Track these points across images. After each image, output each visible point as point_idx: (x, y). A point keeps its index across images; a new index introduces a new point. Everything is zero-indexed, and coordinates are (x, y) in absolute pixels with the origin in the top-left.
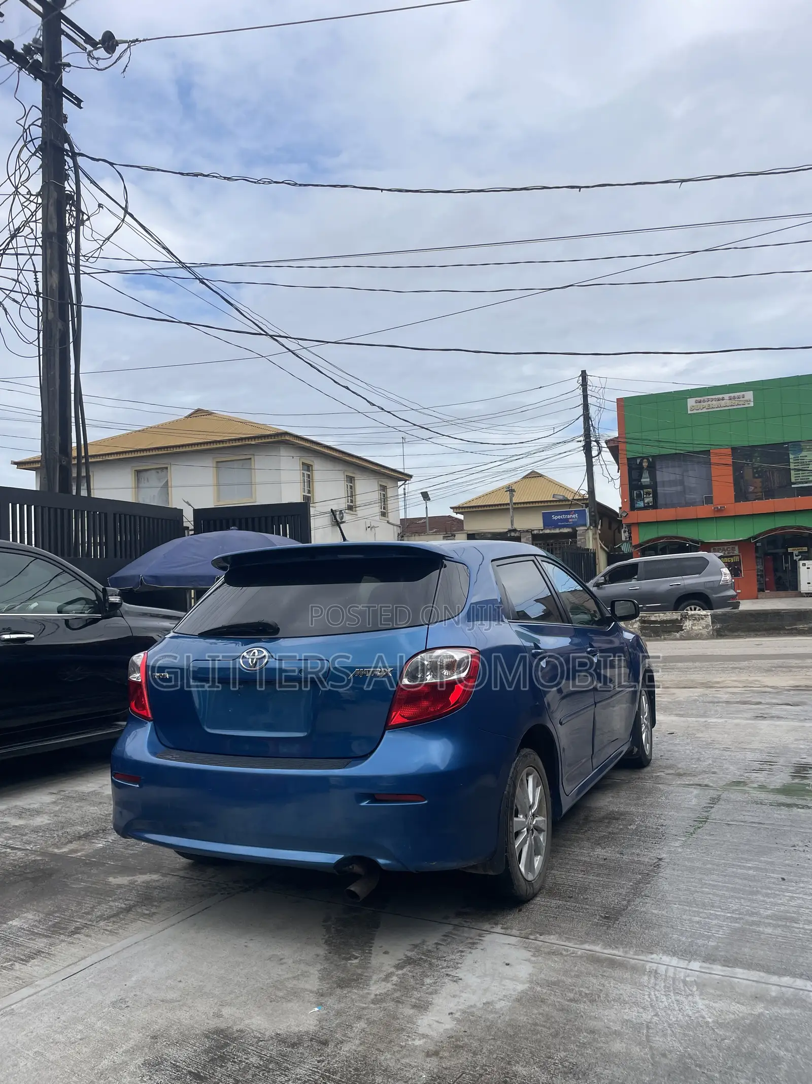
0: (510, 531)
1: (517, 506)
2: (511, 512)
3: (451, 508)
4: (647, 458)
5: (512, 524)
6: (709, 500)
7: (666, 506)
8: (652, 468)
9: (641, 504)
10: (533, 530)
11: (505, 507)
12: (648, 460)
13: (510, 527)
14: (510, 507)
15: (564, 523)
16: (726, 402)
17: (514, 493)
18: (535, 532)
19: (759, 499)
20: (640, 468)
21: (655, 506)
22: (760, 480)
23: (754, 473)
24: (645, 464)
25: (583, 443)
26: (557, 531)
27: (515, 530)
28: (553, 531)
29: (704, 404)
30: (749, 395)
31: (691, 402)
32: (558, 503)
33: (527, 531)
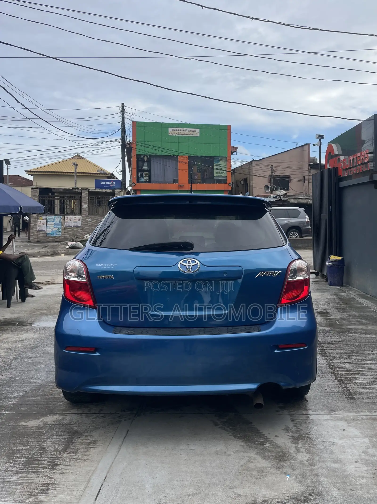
0: (74, 188)
1: (79, 174)
2: (75, 178)
3: (26, 171)
4: (146, 155)
5: (75, 185)
6: (176, 181)
7: (156, 182)
8: (149, 162)
9: (142, 180)
10: (90, 189)
11: (72, 174)
12: (147, 157)
13: (74, 187)
14: (75, 174)
15: (107, 187)
16: (187, 132)
17: (77, 167)
18: (91, 190)
19: (199, 183)
20: (143, 161)
21: (149, 181)
22: (200, 173)
23: (198, 170)
24: (146, 159)
25: (120, 143)
26: (104, 191)
27: (77, 188)
28: (101, 191)
29: (177, 132)
30: (198, 130)
31: (170, 130)
32: (100, 175)
33: (86, 189)
